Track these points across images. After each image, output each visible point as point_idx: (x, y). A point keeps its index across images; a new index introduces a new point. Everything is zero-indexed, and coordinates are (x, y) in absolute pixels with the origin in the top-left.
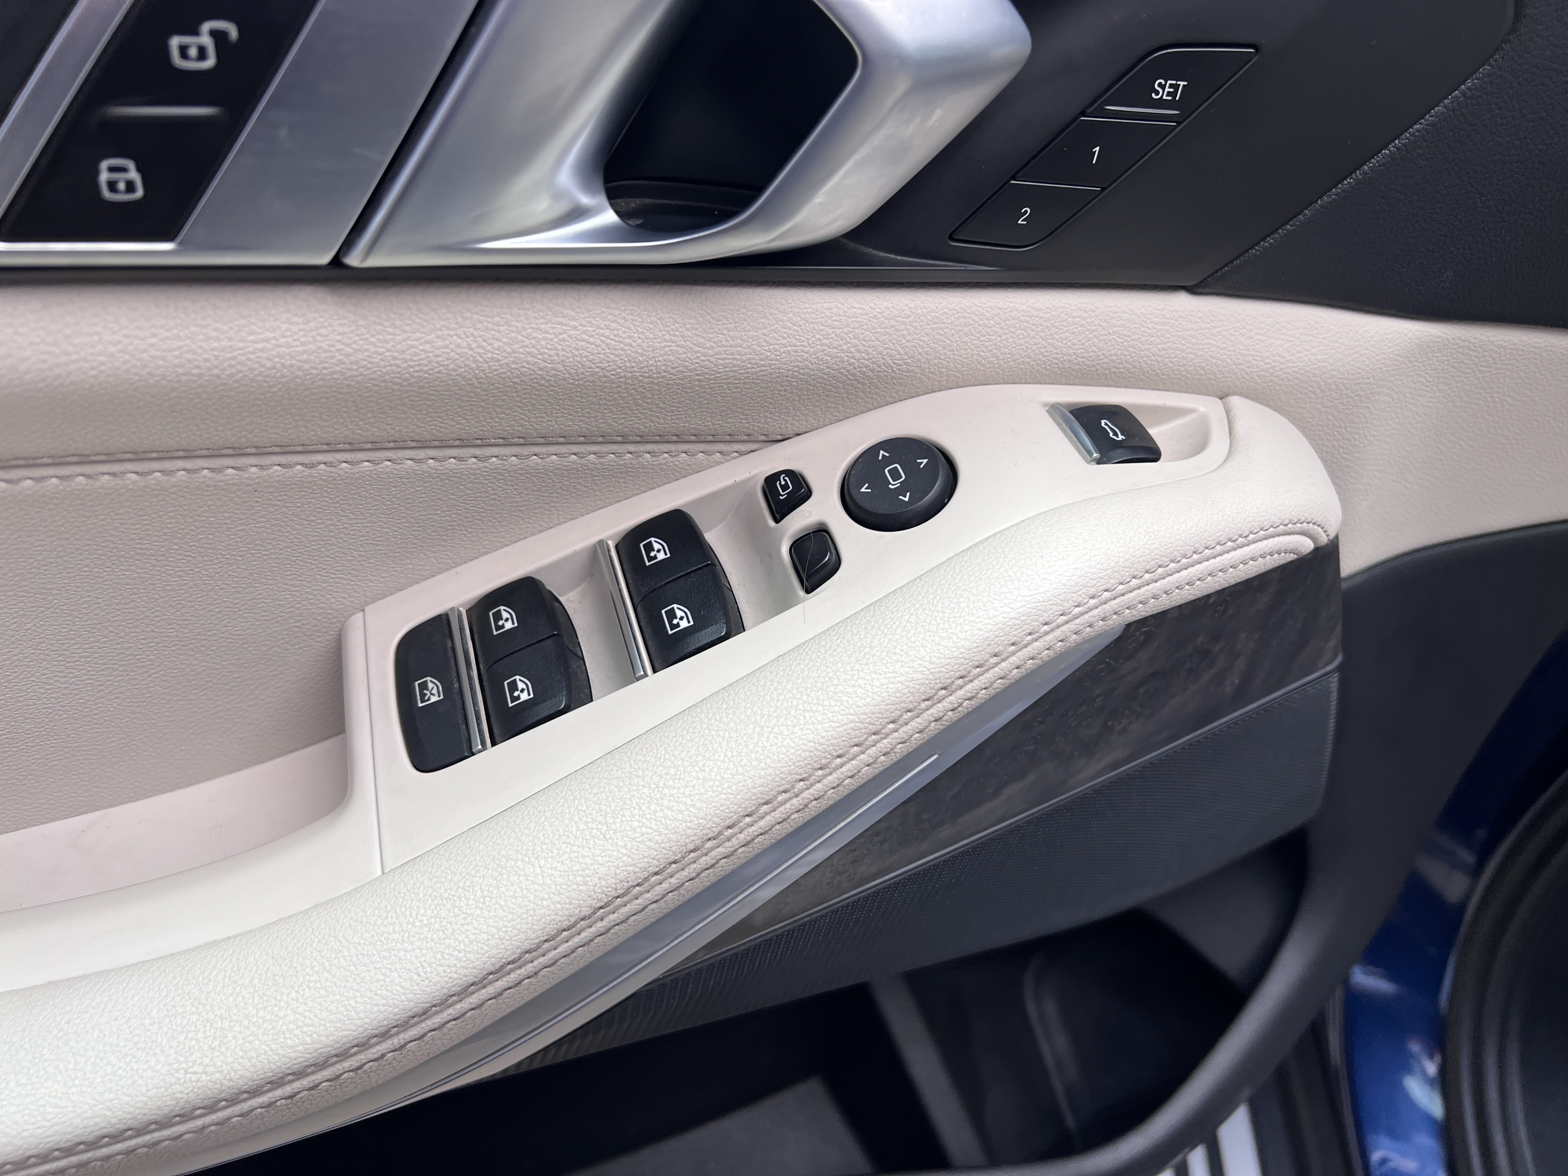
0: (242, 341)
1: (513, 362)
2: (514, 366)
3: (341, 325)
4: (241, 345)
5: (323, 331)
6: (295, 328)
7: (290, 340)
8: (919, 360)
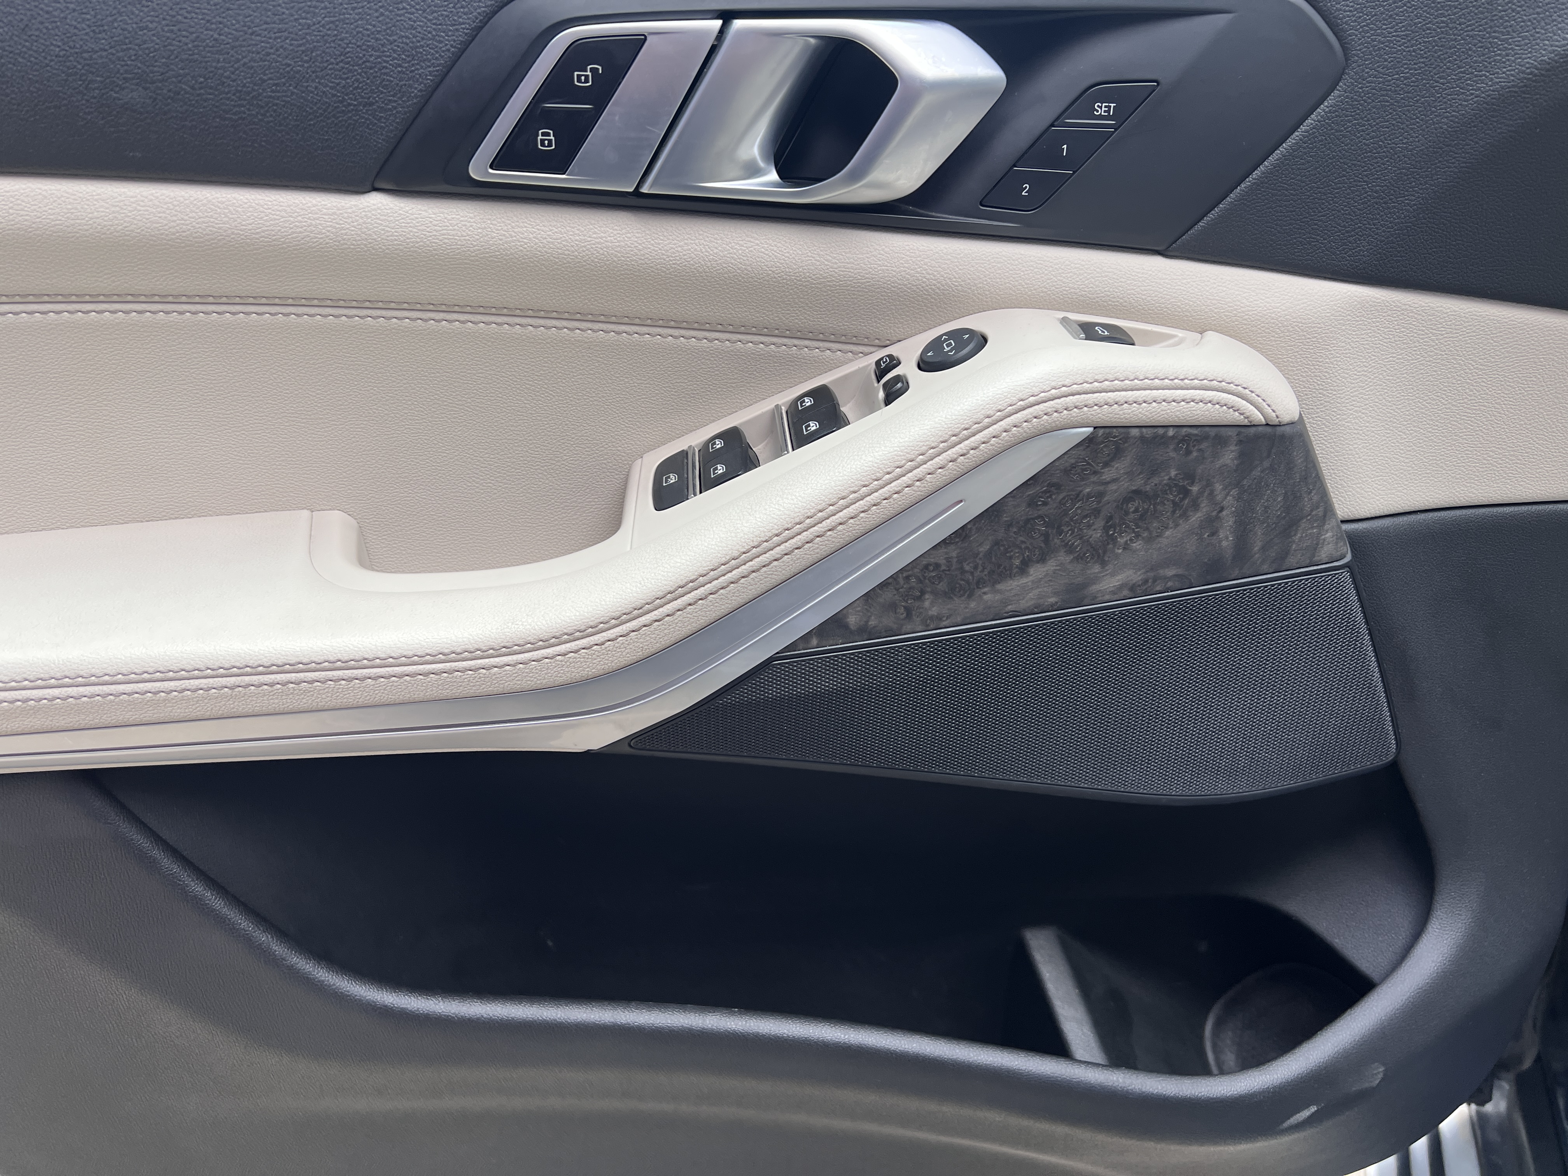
0: (589, 237)
1: (724, 263)
2: (724, 265)
3: (638, 233)
4: (589, 239)
5: (629, 235)
6: (615, 232)
7: (612, 238)
8: (969, 283)
